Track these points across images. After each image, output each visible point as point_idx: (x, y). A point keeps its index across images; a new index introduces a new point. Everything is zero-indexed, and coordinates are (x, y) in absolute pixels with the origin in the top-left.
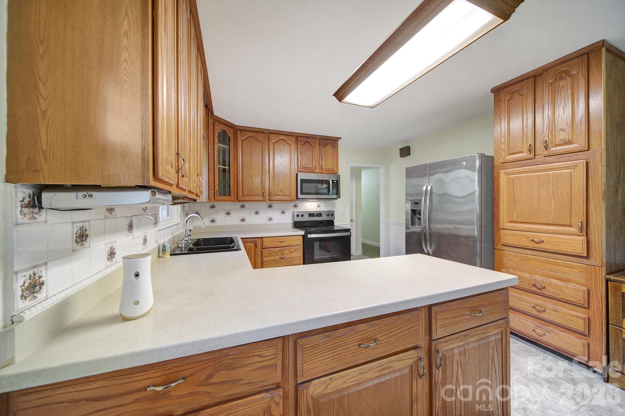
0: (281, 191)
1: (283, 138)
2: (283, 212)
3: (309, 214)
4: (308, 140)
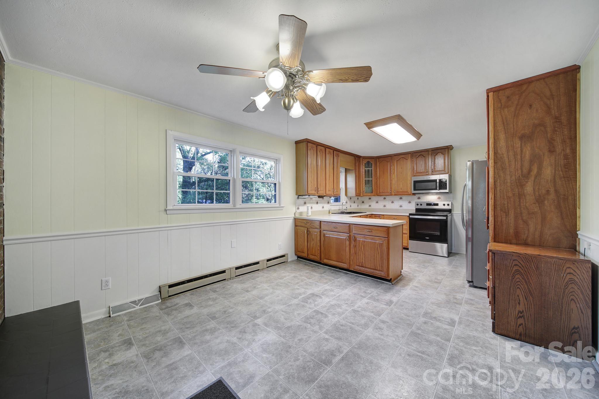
0: (401, 189)
1: (402, 157)
2: (410, 202)
3: (427, 204)
4: (422, 154)
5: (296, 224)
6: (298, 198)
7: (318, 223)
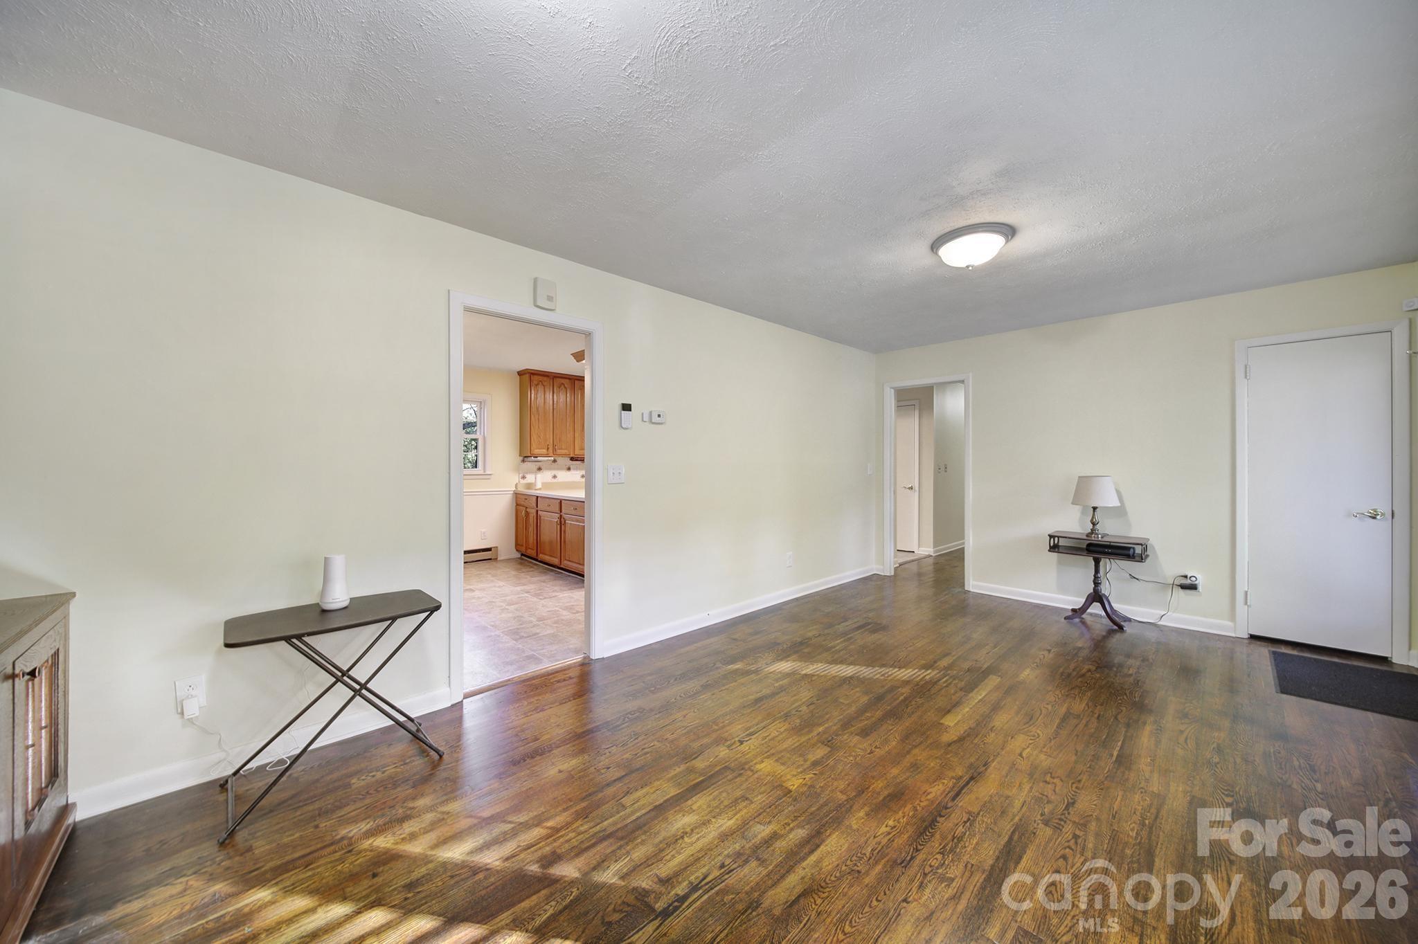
5: (518, 503)
6: (523, 461)
7: (534, 499)
